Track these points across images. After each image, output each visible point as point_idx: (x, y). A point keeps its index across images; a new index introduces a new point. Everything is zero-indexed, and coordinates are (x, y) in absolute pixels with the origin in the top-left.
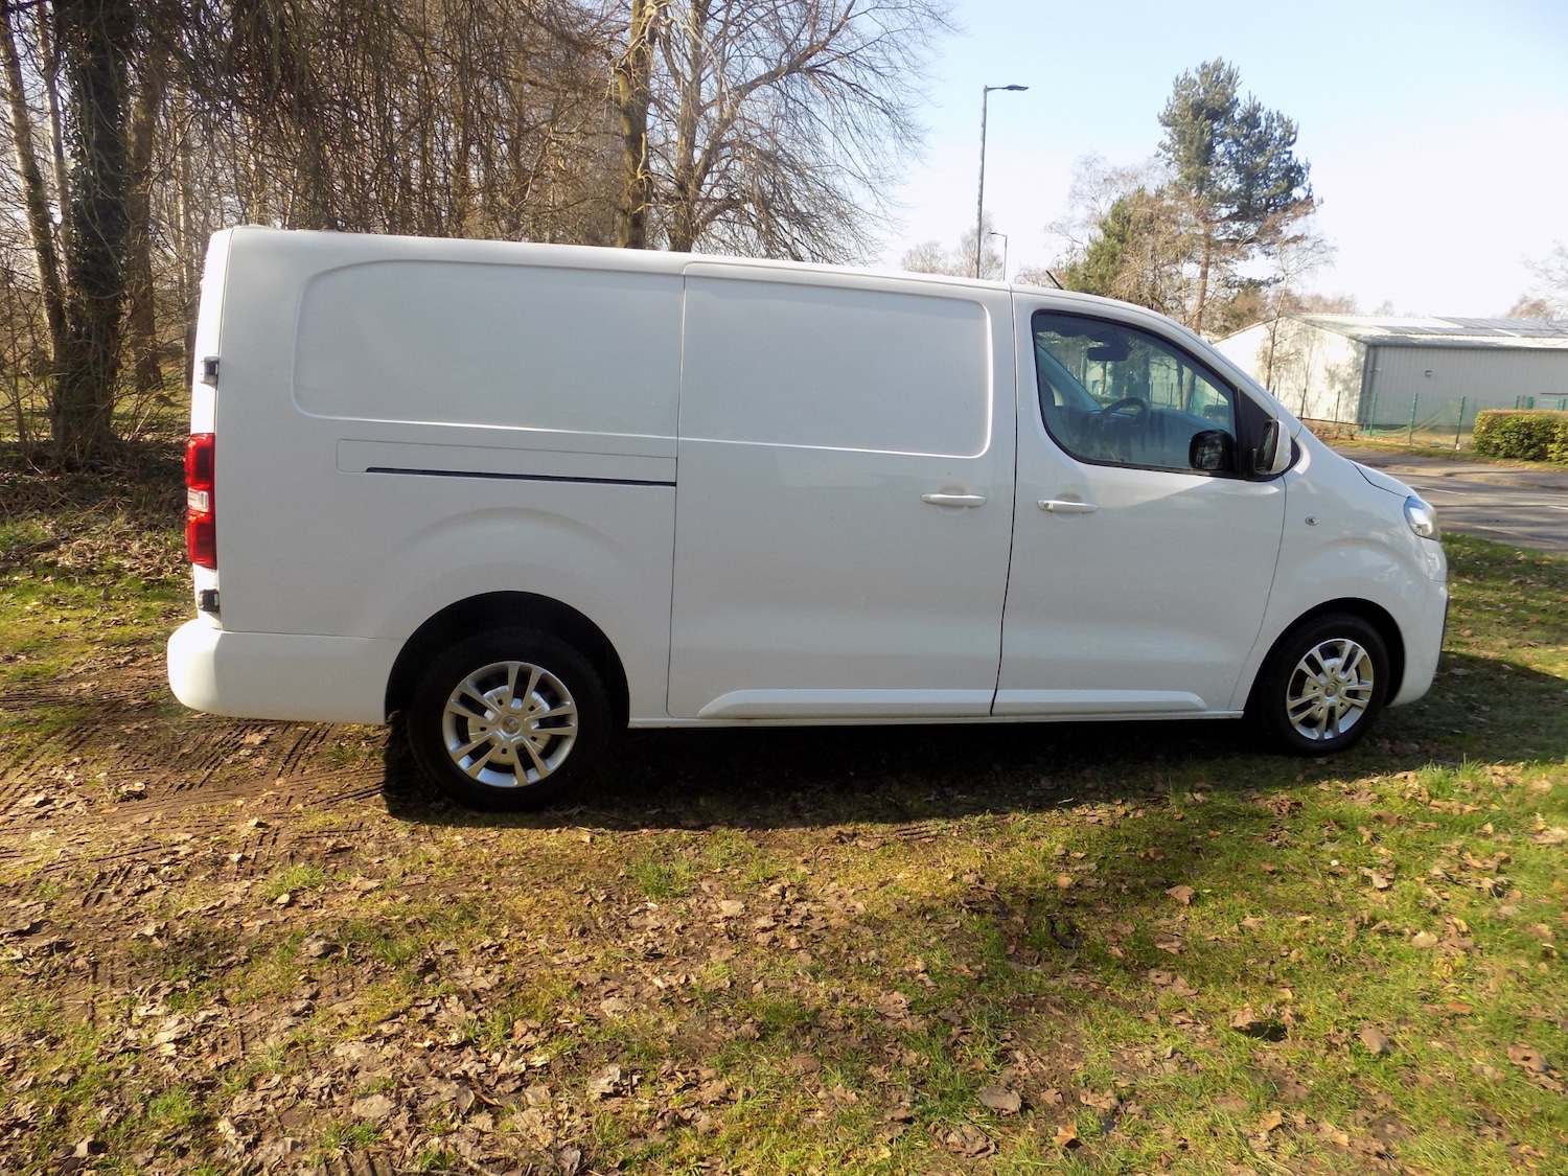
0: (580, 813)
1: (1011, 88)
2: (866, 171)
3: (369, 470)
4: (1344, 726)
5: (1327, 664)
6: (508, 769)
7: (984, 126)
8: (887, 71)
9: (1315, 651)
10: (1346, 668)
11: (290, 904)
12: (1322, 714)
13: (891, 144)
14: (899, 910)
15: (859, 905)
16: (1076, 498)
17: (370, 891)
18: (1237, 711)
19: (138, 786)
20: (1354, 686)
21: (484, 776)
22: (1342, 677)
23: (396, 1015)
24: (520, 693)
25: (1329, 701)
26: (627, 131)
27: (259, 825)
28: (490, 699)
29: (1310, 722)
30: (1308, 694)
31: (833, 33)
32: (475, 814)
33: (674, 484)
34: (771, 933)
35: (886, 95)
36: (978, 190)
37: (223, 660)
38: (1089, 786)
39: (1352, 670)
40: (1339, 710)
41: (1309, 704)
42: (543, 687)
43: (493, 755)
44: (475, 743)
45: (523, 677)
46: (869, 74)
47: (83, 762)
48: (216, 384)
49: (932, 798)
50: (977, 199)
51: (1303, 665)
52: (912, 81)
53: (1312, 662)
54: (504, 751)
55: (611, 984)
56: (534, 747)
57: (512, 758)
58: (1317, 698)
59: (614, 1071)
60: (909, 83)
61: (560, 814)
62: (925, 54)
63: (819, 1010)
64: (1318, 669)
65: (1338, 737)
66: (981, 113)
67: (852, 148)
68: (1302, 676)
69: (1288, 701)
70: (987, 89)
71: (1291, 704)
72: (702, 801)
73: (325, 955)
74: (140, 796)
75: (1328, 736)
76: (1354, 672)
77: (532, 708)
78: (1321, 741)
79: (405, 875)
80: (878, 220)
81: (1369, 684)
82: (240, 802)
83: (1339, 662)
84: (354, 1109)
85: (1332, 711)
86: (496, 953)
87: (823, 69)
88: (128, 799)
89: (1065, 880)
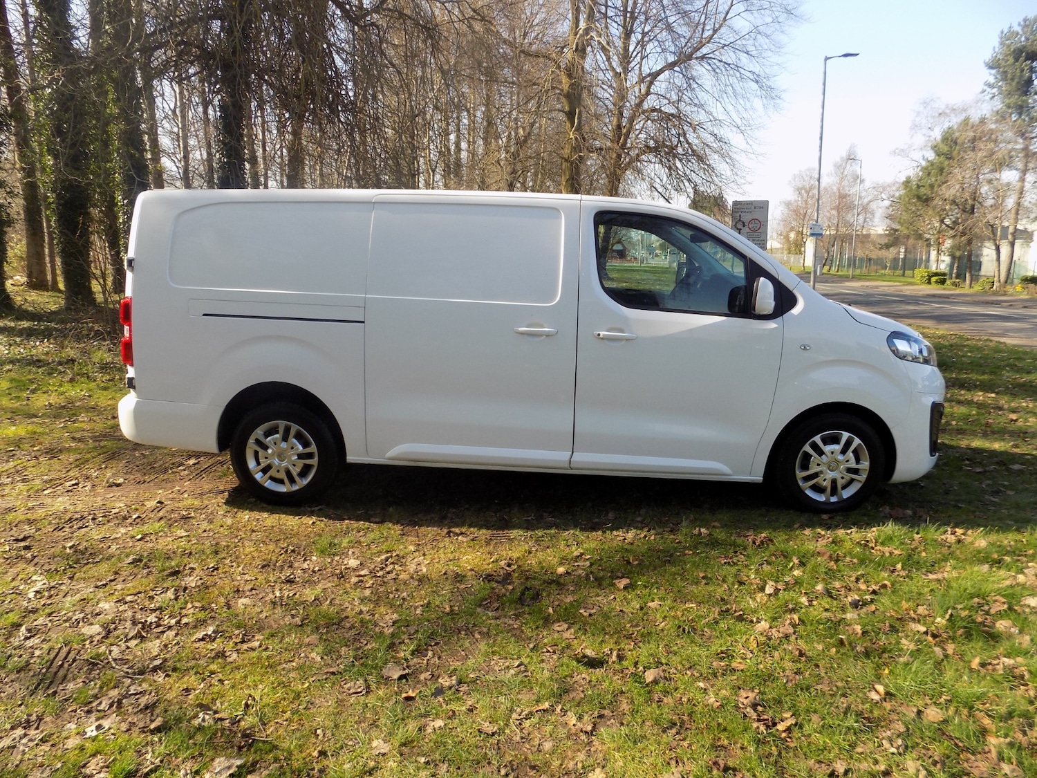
0: (320, 510)
1: (846, 55)
2: (739, 123)
3: (205, 315)
4: (846, 494)
5: (828, 449)
6: (281, 482)
7: (824, 84)
8: (754, 53)
9: (817, 439)
10: (844, 452)
11: (140, 540)
12: (827, 484)
13: (758, 103)
14: (445, 574)
15: (425, 570)
16: (622, 331)
17: (182, 537)
18: (758, 477)
19: (121, 480)
20: (853, 464)
21: (269, 484)
22: (840, 457)
23: (140, 593)
24: (285, 439)
25: (830, 475)
26: (567, 109)
27: (159, 502)
28: (270, 441)
29: (818, 489)
30: (813, 469)
31: (715, 31)
32: (265, 505)
33: (363, 322)
34: (361, 578)
35: (757, 69)
36: (819, 130)
37: (138, 413)
38: (639, 519)
39: (850, 455)
40: (840, 483)
41: (816, 475)
42: (299, 436)
43: (272, 473)
44: (263, 465)
45: (287, 430)
46: (743, 57)
47: (106, 467)
48: (132, 271)
49: (530, 518)
50: (819, 136)
51: (807, 448)
52: (774, 59)
53: (815, 446)
54: (278, 471)
55: (254, 592)
56: (295, 470)
57: (283, 475)
58: (821, 472)
59: (210, 630)
60: (772, 60)
61: (309, 509)
62: (782, 38)
63: (347, 617)
64: (821, 453)
65: (842, 501)
66: (822, 75)
67: (730, 108)
68: (807, 457)
69: (797, 472)
70: (827, 59)
71: (800, 474)
72: (391, 509)
73: (132, 563)
74: (118, 485)
75: (834, 499)
76: (851, 455)
77: (292, 448)
78: (827, 503)
79: (205, 531)
80: (750, 155)
81: (865, 464)
82: (160, 491)
83: (837, 448)
84: (83, 630)
85: (834, 482)
86: (213, 571)
87: (709, 56)
88: (112, 486)
89: (561, 570)
